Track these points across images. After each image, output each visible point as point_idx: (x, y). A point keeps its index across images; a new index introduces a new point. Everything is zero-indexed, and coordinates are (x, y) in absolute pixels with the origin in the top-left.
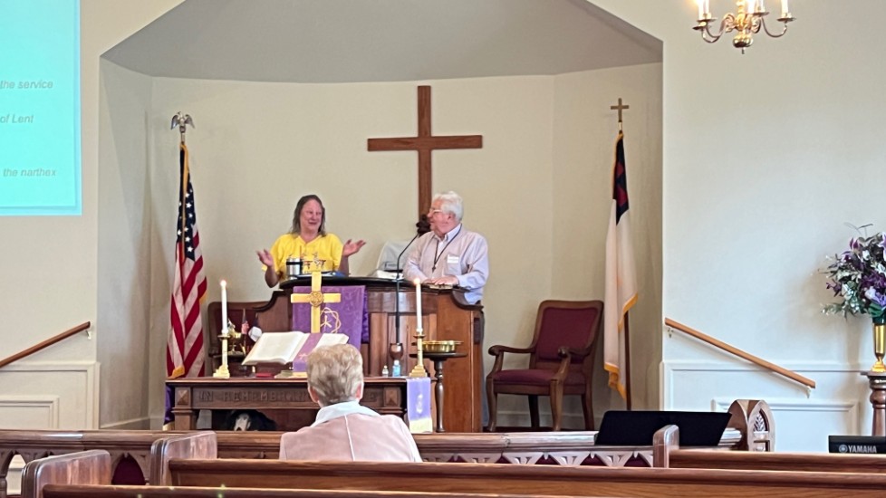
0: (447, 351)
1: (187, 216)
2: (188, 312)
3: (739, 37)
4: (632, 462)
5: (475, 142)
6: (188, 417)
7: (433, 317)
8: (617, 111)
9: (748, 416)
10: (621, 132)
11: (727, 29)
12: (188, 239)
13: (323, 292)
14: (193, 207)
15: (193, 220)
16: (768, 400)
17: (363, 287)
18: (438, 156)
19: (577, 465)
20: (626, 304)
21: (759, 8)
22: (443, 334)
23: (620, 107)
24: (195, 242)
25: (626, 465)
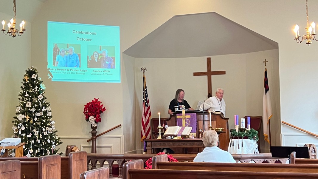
0: (220, 131)
1: (145, 95)
2: (146, 121)
3: (308, 41)
4: (276, 162)
5: (223, 73)
6: (150, 150)
7: (215, 122)
8: (265, 63)
9: (309, 149)
10: (266, 69)
11: (304, 39)
12: (146, 101)
13: (185, 115)
14: (147, 92)
15: (147, 96)
16: (315, 144)
17: (196, 113)
18: (213, 77)
19: (261, 163)
20: (269, 117)
21: (314, 33)
22: (218, 126)
23: (265, 62)
24: (148, 102)
25: (275, 163)
